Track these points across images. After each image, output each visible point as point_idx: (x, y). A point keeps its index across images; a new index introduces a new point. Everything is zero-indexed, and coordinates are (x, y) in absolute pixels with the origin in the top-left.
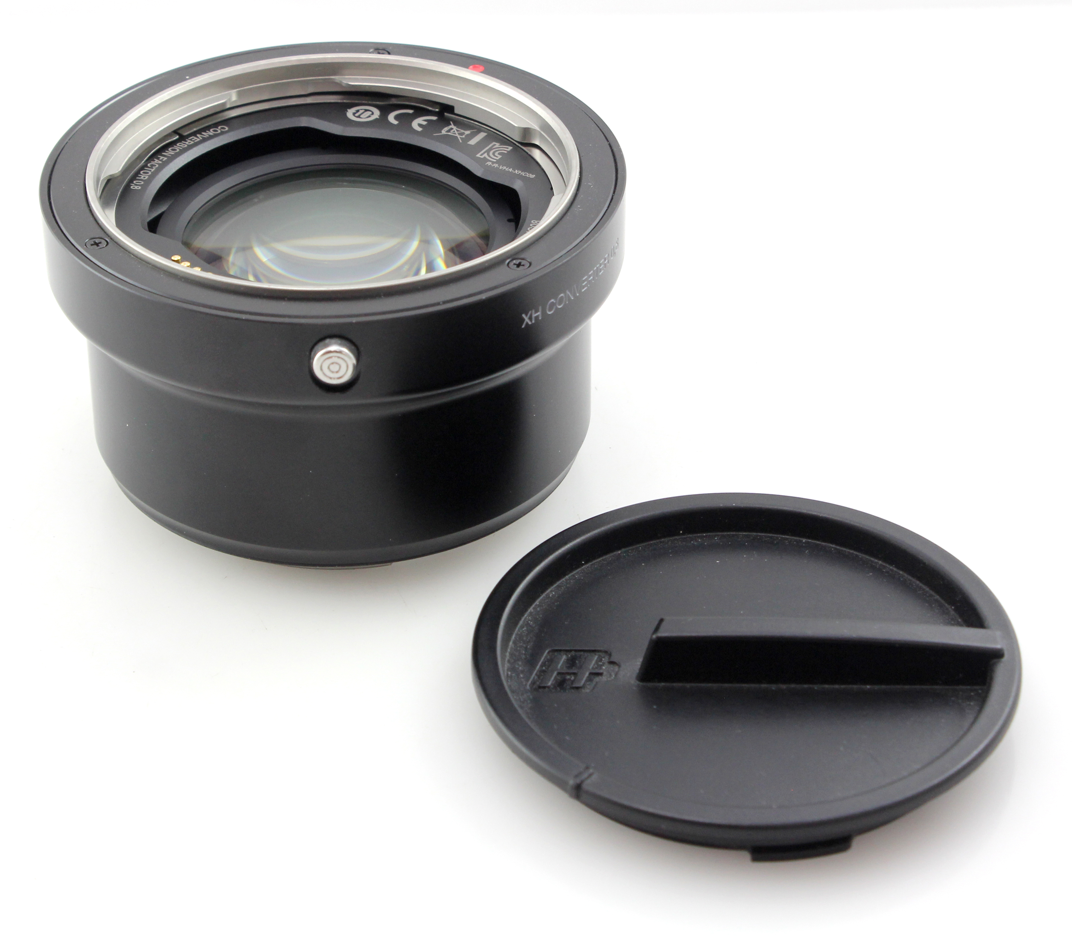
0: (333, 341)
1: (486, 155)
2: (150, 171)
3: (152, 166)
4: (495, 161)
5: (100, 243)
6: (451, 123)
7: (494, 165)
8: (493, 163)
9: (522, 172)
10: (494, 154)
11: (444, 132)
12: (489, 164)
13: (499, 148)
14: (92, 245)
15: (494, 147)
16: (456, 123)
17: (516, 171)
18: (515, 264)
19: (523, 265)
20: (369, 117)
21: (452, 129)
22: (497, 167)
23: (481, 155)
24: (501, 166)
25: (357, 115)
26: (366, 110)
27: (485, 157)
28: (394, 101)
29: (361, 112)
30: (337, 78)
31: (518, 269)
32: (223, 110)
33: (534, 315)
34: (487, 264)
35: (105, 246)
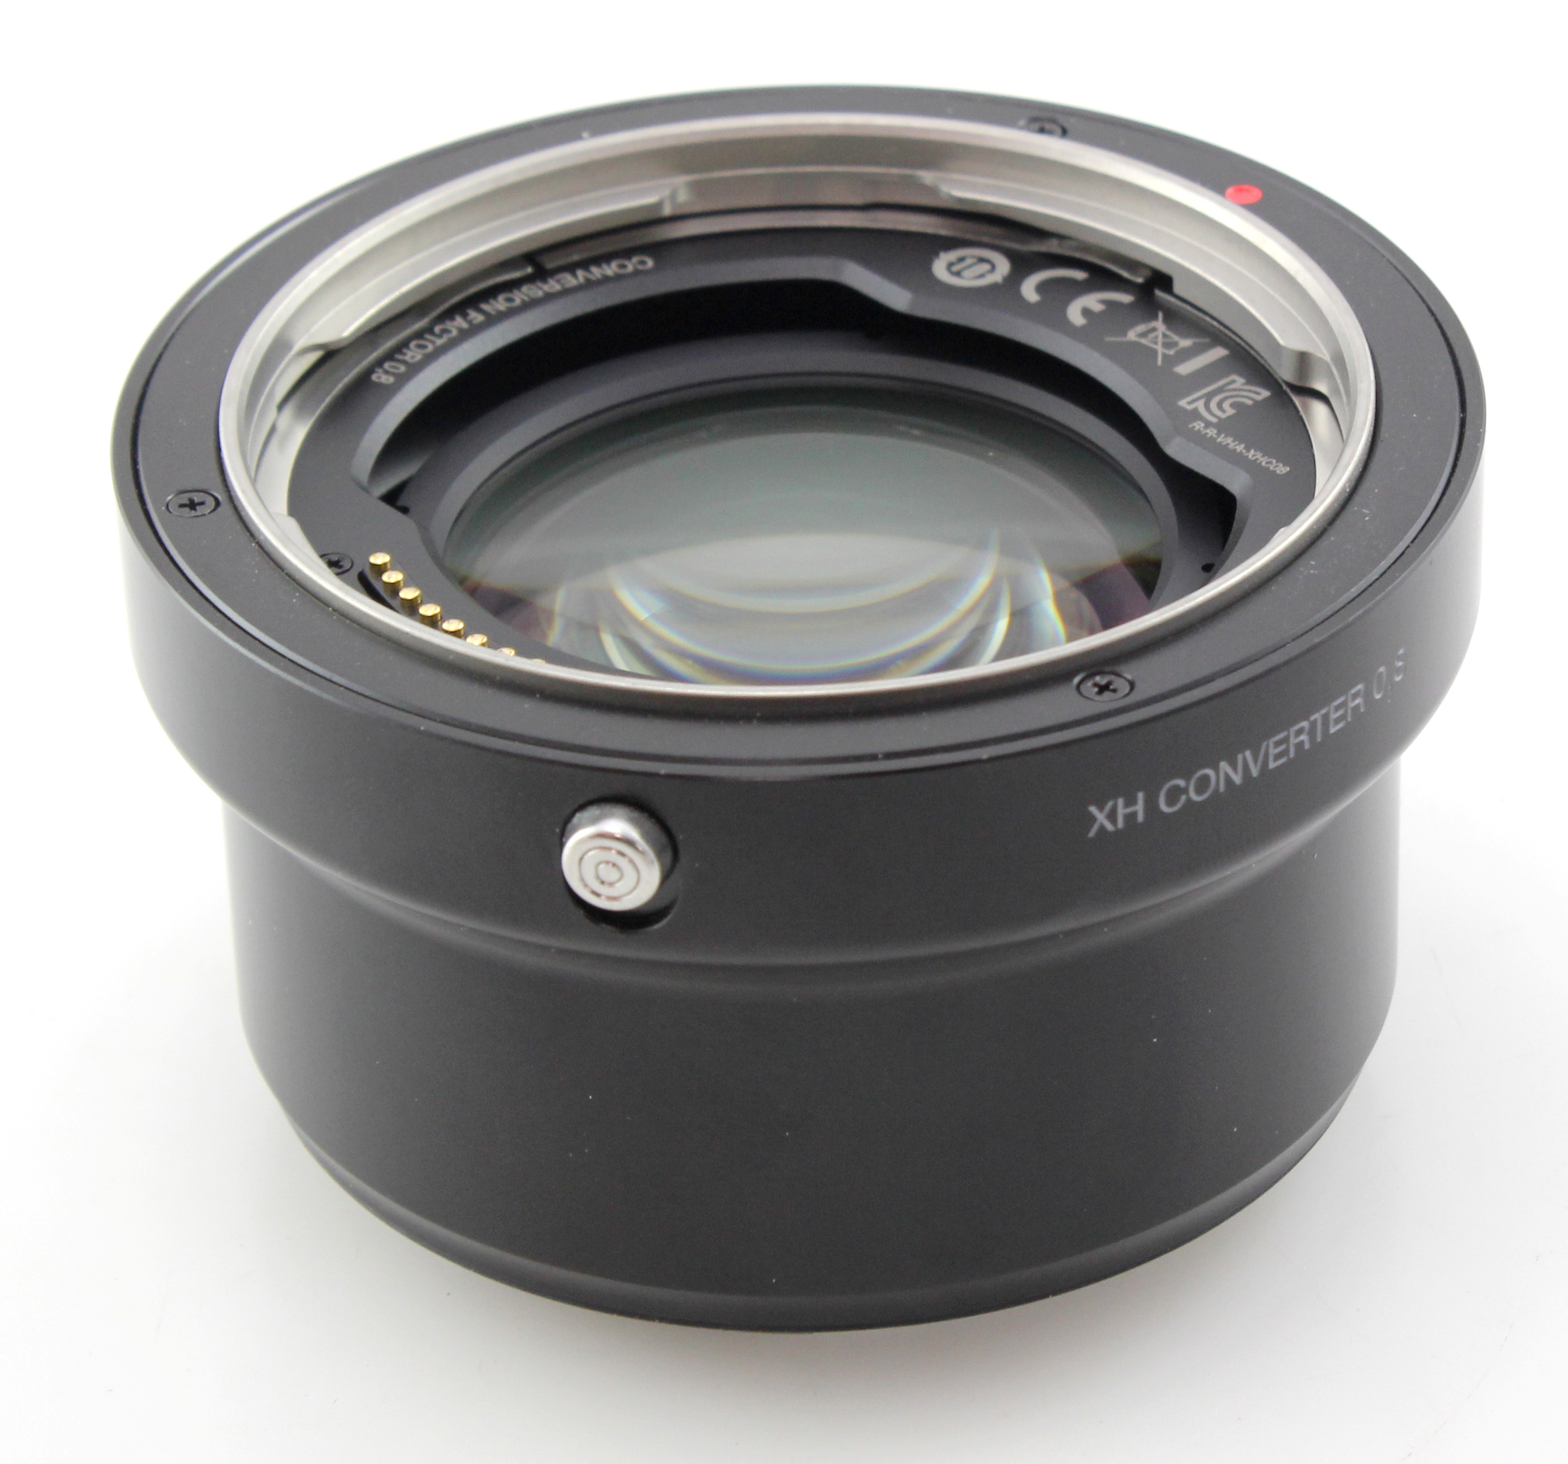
0: (620, 810)
1: (1200, 405)
2: (432, 342)
3: (445, 331)
4: (1214, 420)
5: (202, 503)
6: (1160, 315)
7: (1208, 431)
8: (1208, 424)
9: (1263, 456)
10: (1220, 405)
11: (1132, 335)
12: (1198, 427)
13: (1240, 390)
14: (182, 506)
15: (1231, 387)
16: (1173, 318)
17: (1252, 452)
18: (1096, 685)
19: (1114, 691)
20: (982, 276)
21: (1154, 329)
22: (1211, 437)
23: (1189, 403)
24: (1223, 436)
25: (955, 268)
26: (982, 260)
27: (1196, 410)
28: (1052, 247)
29: (969, 261)
30: (927, 177)
31: (1097, 698)
32: (652, 220)
33: (1121, 811)
34: (1027, 677)
35: (207, 513)
